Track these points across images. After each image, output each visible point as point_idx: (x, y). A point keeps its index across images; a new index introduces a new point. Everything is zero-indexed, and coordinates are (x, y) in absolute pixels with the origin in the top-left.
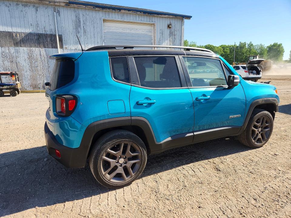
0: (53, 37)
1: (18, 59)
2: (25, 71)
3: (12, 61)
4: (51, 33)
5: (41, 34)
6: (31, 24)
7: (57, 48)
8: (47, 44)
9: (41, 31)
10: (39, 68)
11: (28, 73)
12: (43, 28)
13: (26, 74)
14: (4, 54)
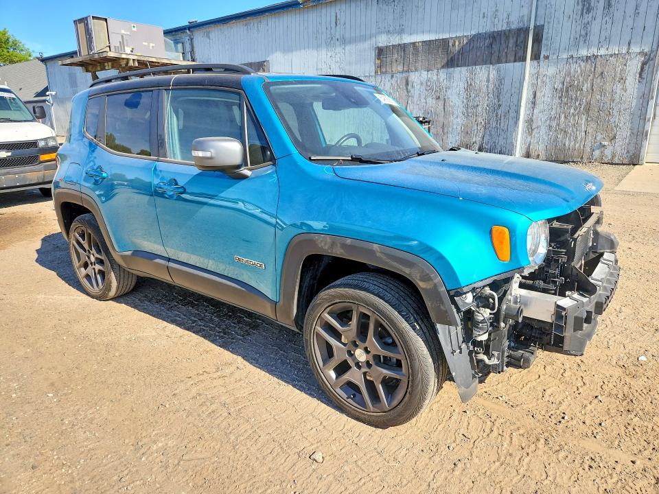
0: (522, 35)
1: (449, 92)
2: (455, 116)
3: (439, 97)
4: (521, 25)
5: (499, 33)
6: (484, 13)
7: (524, 59)
8: (506, 53)
9: (501, 26)
10: (480, 109)
11: (459, 120)
12: (505, 16)
13: (455, 121)
14: (429, 84)
